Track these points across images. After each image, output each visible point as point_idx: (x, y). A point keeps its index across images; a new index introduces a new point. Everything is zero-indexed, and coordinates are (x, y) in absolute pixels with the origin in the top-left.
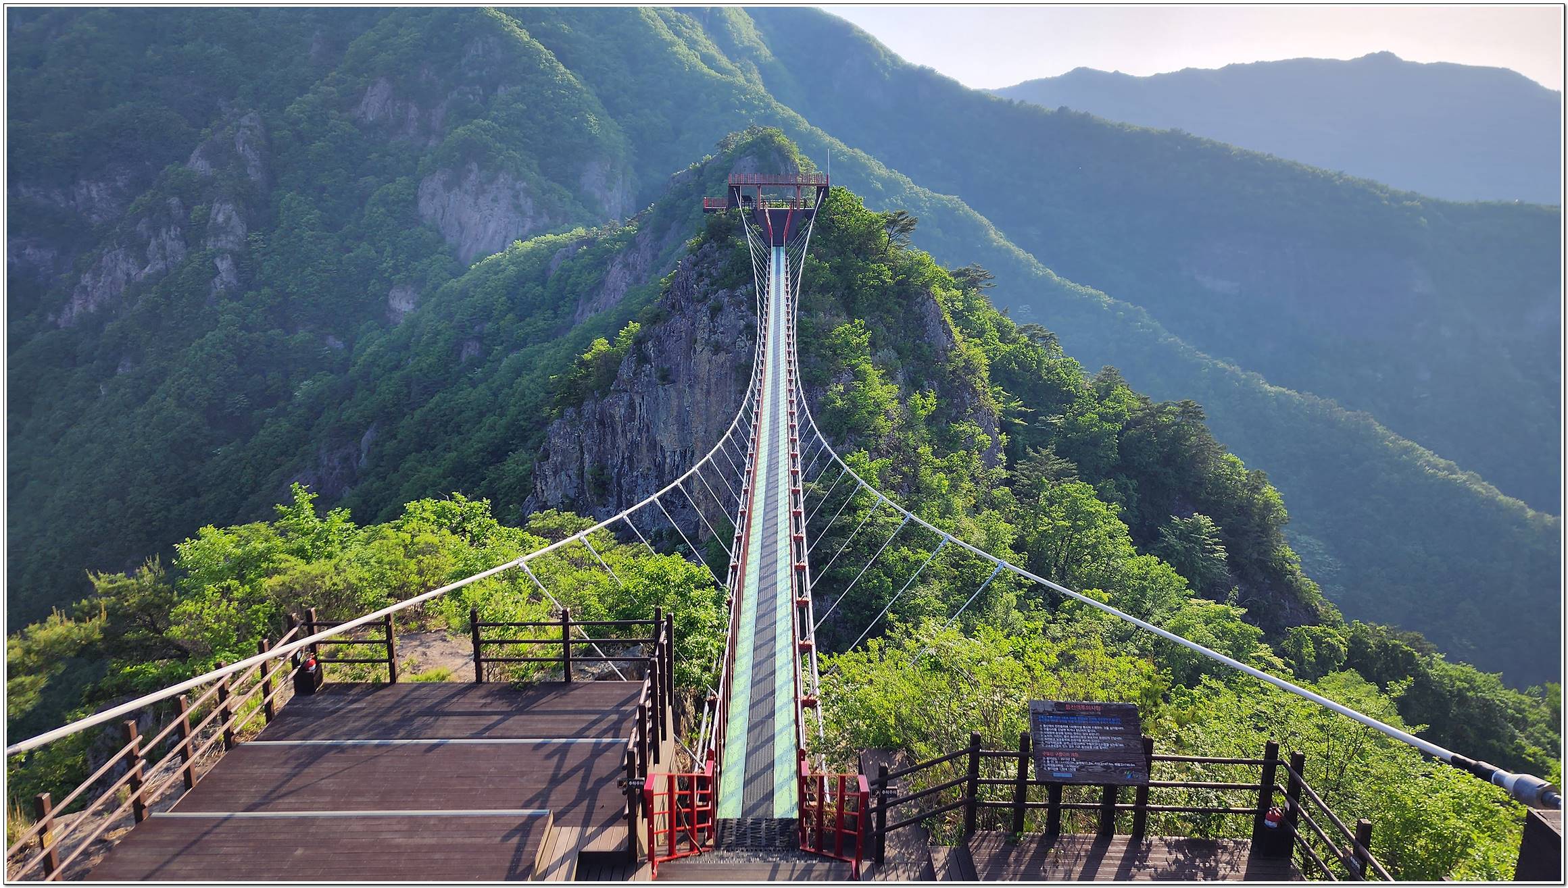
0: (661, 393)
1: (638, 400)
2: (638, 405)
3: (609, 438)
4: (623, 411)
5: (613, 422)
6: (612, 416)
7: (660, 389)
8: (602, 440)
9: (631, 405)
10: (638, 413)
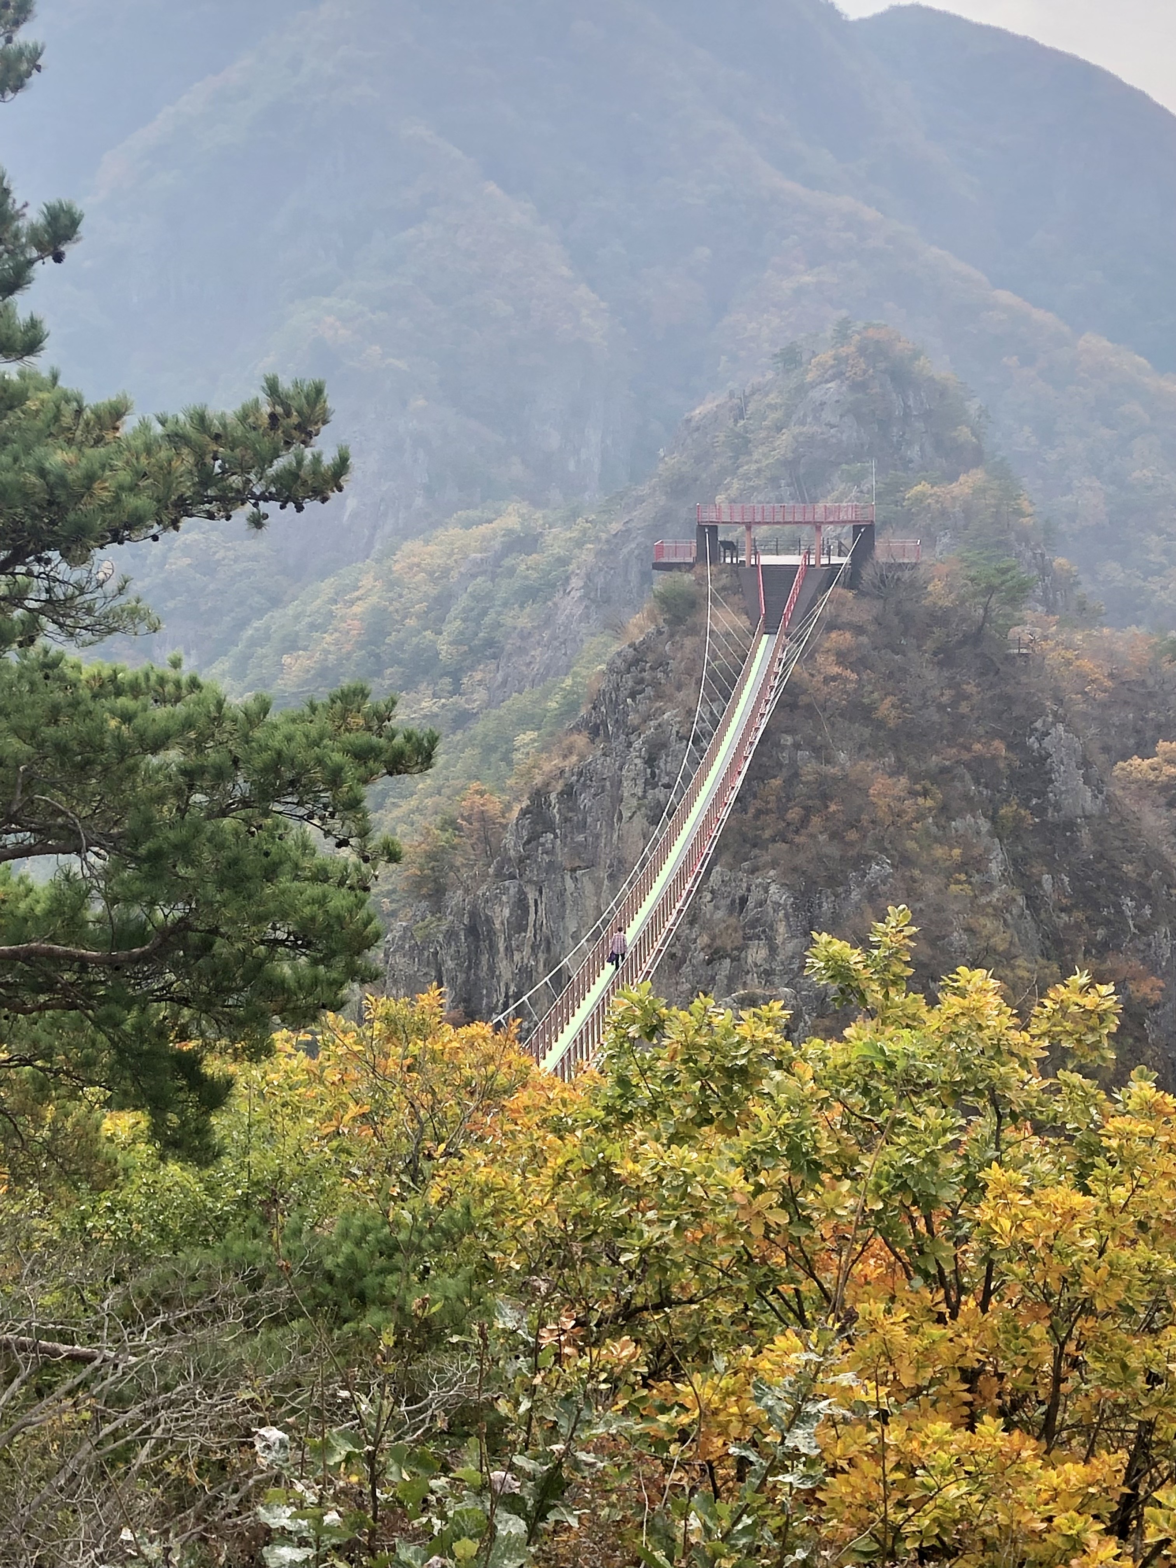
0: (569, 884)
1: (532, 895)
2: (531, 903)
3: (484, 958)
4: (507, 912)
5: (491, 932)
6: (489, 921)
7: (568, 878)
8: (473, 964)
9: (521, 904)
10: (532, 917)
